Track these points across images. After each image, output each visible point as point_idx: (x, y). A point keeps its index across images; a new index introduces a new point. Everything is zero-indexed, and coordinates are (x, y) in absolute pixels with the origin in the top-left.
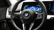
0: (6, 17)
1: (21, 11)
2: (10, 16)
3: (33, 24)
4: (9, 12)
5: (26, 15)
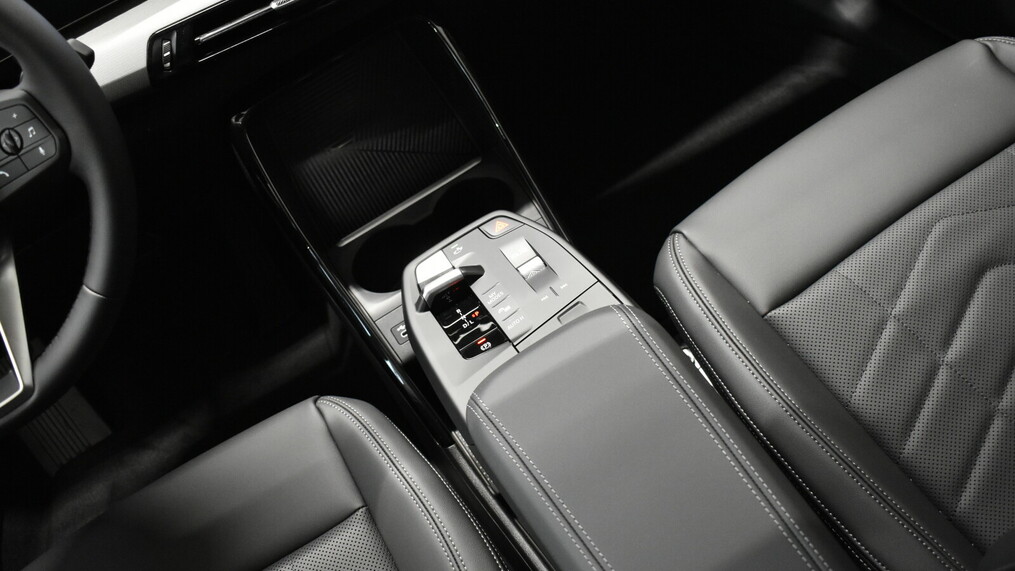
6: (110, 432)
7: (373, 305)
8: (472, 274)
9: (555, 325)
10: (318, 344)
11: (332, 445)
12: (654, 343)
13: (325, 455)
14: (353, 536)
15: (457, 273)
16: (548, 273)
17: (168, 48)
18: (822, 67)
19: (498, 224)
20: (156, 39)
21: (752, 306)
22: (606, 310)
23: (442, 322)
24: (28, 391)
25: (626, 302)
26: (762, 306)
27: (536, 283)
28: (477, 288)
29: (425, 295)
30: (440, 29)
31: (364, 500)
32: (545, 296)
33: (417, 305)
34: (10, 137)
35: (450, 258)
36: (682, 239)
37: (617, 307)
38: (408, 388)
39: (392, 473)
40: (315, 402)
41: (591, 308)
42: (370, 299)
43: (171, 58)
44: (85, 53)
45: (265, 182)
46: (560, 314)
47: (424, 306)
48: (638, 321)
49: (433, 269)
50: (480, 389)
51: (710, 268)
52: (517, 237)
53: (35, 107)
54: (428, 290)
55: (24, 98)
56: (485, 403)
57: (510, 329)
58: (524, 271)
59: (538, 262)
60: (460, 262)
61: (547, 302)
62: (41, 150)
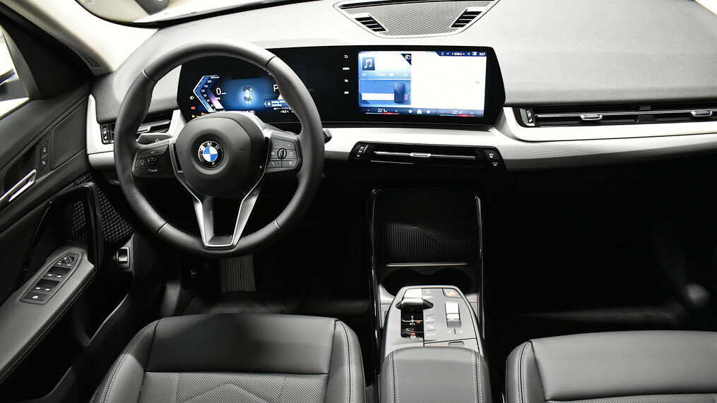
0: (87, 156)
1: (177, 114)
2: (111, 147)
3: (253, 200)
4: (102, 123)
5: (209, 153)
6: (254, 290)
7: (384, 297)
8: (427, 305)
9: (446, 344)
10: (359, 305)
11: (331, 340)
12: (479, 374)
13: (326, 344)
14: (316, 383)
15: (421, 301)
16: (458, 323)
17: (363, 149)
18: (668, 315)
19: (452, 291)
20: (360, 144)
21: (544, 393)
22: (470, 350)
23: (403, 317)
24: (232, 247)
25: (482, 353)
26: (548, 397)
27: (450, 324)
28: (426, 312)
29: (403, 302)
30: (479, 200)
31: (329, 372)
32: (450, 331)
33: (397, 304)
34: (283, 152)
35: (424, 294)
36: (530, 346)
37: (475, 352)
38: (377, 340)
39: (346, 367)
40: (336, 321)
41: (466, 346)
42: (385, 295)
43: (361, 154)
44: (328, 136)
45: (371, 224)
46: (451, 342)
47: (399, 306)
48: (479, 362)
49: (413, 294)
50: (397, 351)
51: (535, 366)
52: (456, 301)
53: (298, 145)
54: (405, 301)
55: (296, 141)
56: (395, 357)
57: (427, 335)
58: (449, 316)
59: (457, 316)
60: (425, 298)
61: (449, 334)
62: (291, 163)
